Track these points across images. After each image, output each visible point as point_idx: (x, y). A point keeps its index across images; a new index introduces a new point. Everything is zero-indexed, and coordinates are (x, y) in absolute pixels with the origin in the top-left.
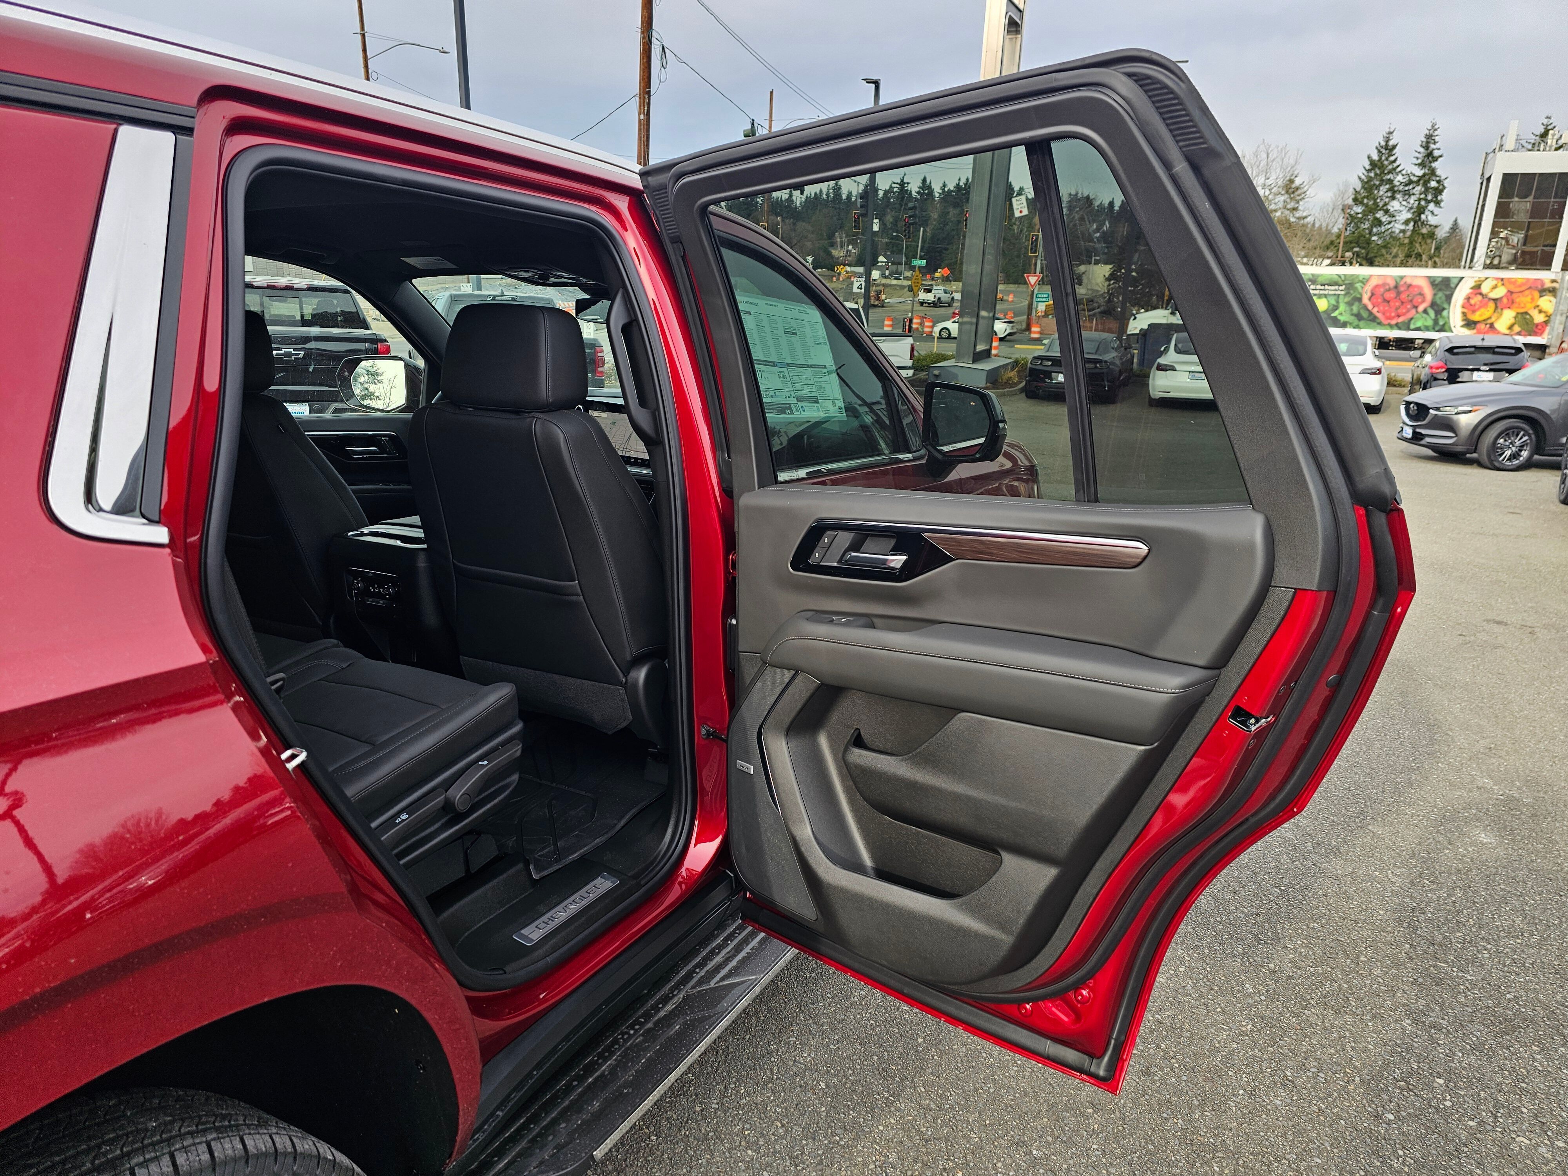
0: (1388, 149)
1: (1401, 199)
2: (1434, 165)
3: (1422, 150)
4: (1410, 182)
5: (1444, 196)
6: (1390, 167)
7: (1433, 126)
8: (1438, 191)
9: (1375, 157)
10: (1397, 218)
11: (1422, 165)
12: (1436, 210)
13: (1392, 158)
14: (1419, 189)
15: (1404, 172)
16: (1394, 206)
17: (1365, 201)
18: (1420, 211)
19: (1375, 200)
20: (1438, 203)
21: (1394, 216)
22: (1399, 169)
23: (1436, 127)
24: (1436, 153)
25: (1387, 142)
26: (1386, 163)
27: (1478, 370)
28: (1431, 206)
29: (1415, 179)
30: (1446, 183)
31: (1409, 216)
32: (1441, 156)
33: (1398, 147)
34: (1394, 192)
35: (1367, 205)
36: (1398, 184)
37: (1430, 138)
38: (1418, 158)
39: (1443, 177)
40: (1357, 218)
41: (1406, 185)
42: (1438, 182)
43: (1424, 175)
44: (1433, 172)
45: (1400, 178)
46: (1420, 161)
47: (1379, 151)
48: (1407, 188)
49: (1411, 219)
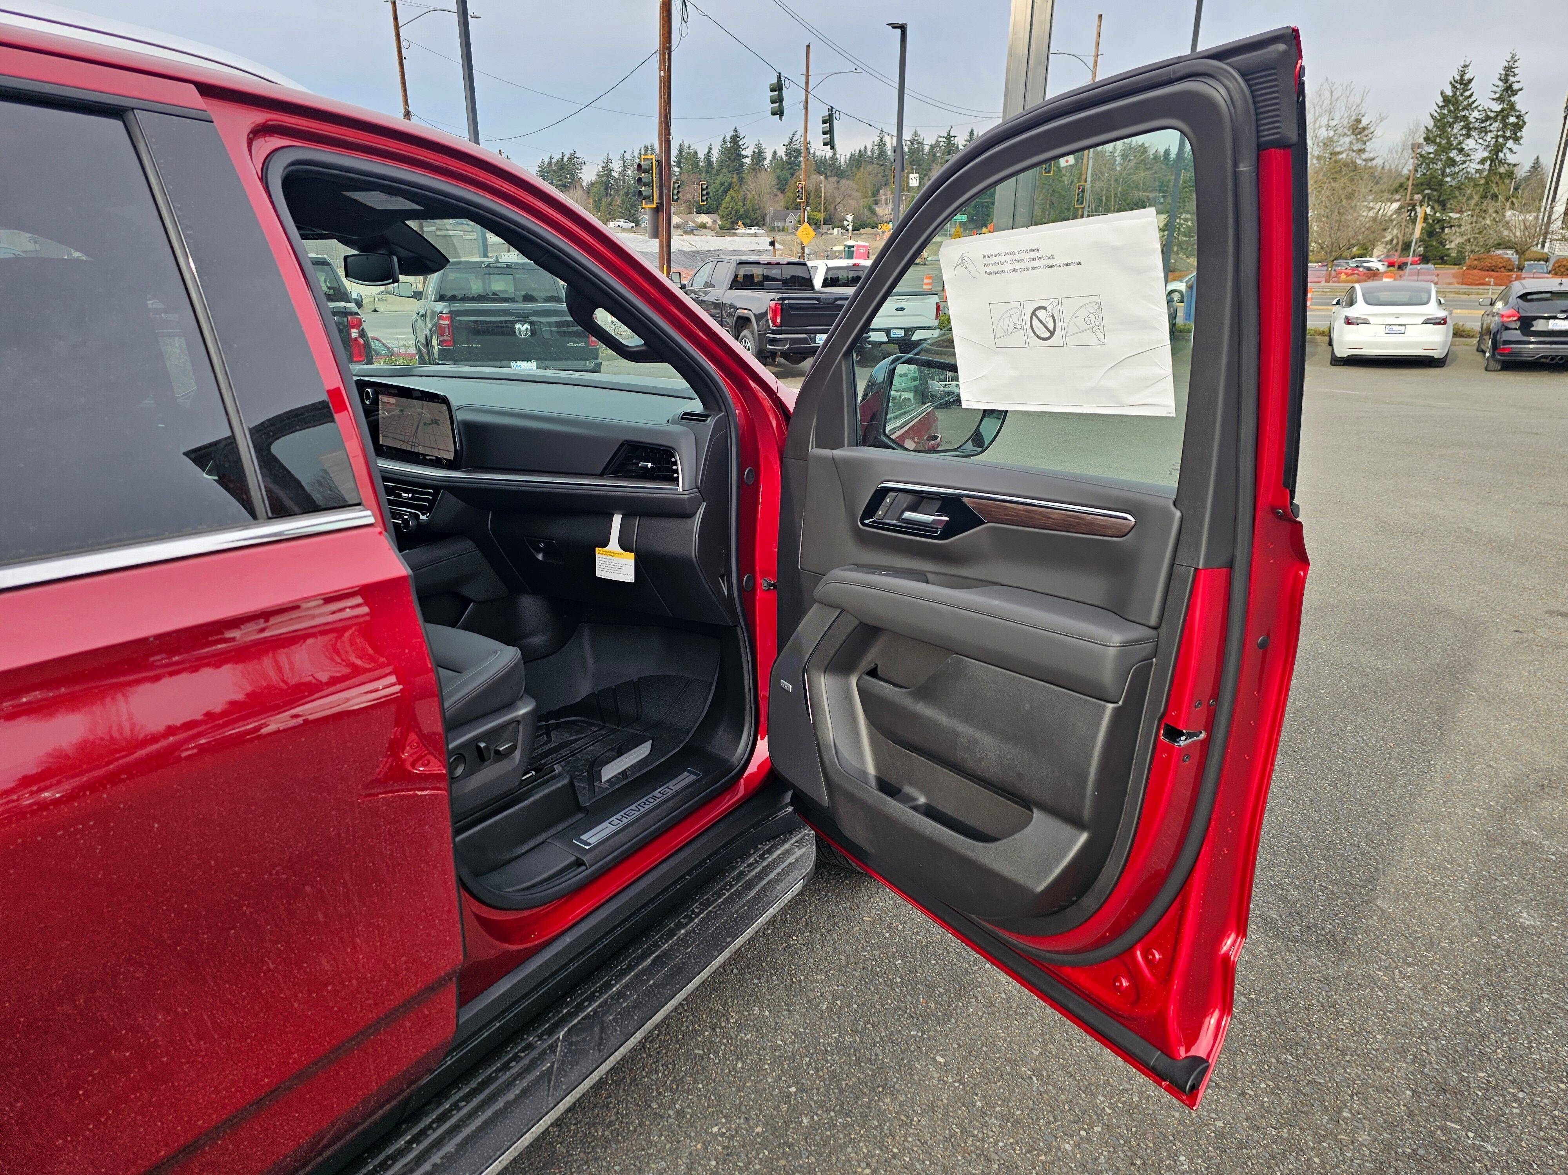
0: (1463, 83)
1: (1477, 137)
2: (1513, 99)
3: (1500, 83)
4: (1488, 118)
5: (1525, 132)
6: (1465, 103)
7: (1512, 58)
8: (1518, 127)
9: (1449, 93)
10: (1472, 157)
11: (1500, 99)
12: (1515, 148)
13: (1467, 94)
14: (1497, 125)
15: (1480, 108)
16: (1470, 144)
17: (1438, 140)
18: (1498, 149)
19: (1448, 138)
20: (1517, 140)
21: (1469, 156)
22: (1474, 105)
23: (1516, 58)
24: (1516, 86)
25: (1462, 76)
26: (1461, 98)
27: (1555, 318)
28: (1510, 144)
29: (1492, 115)
30: (1526, 118)
31: (1486, 154)
32: (1521, 90)
33: (1473, 82)
34: (1469, 129)
35: (1439, 144)
36: (1473, 120)
37: (1509, 70)
38: (1495, 93)
39: (1523, 112)
40: (1428, 158)
41: (1483, 122)
42: (1518, 117)
43: (1502, 110)
44: (1512, 107)
45: (1476, 114)
46: (1498, 95)
47: (1453, 86)
48: (1483, 125)
49: (1488, 158)
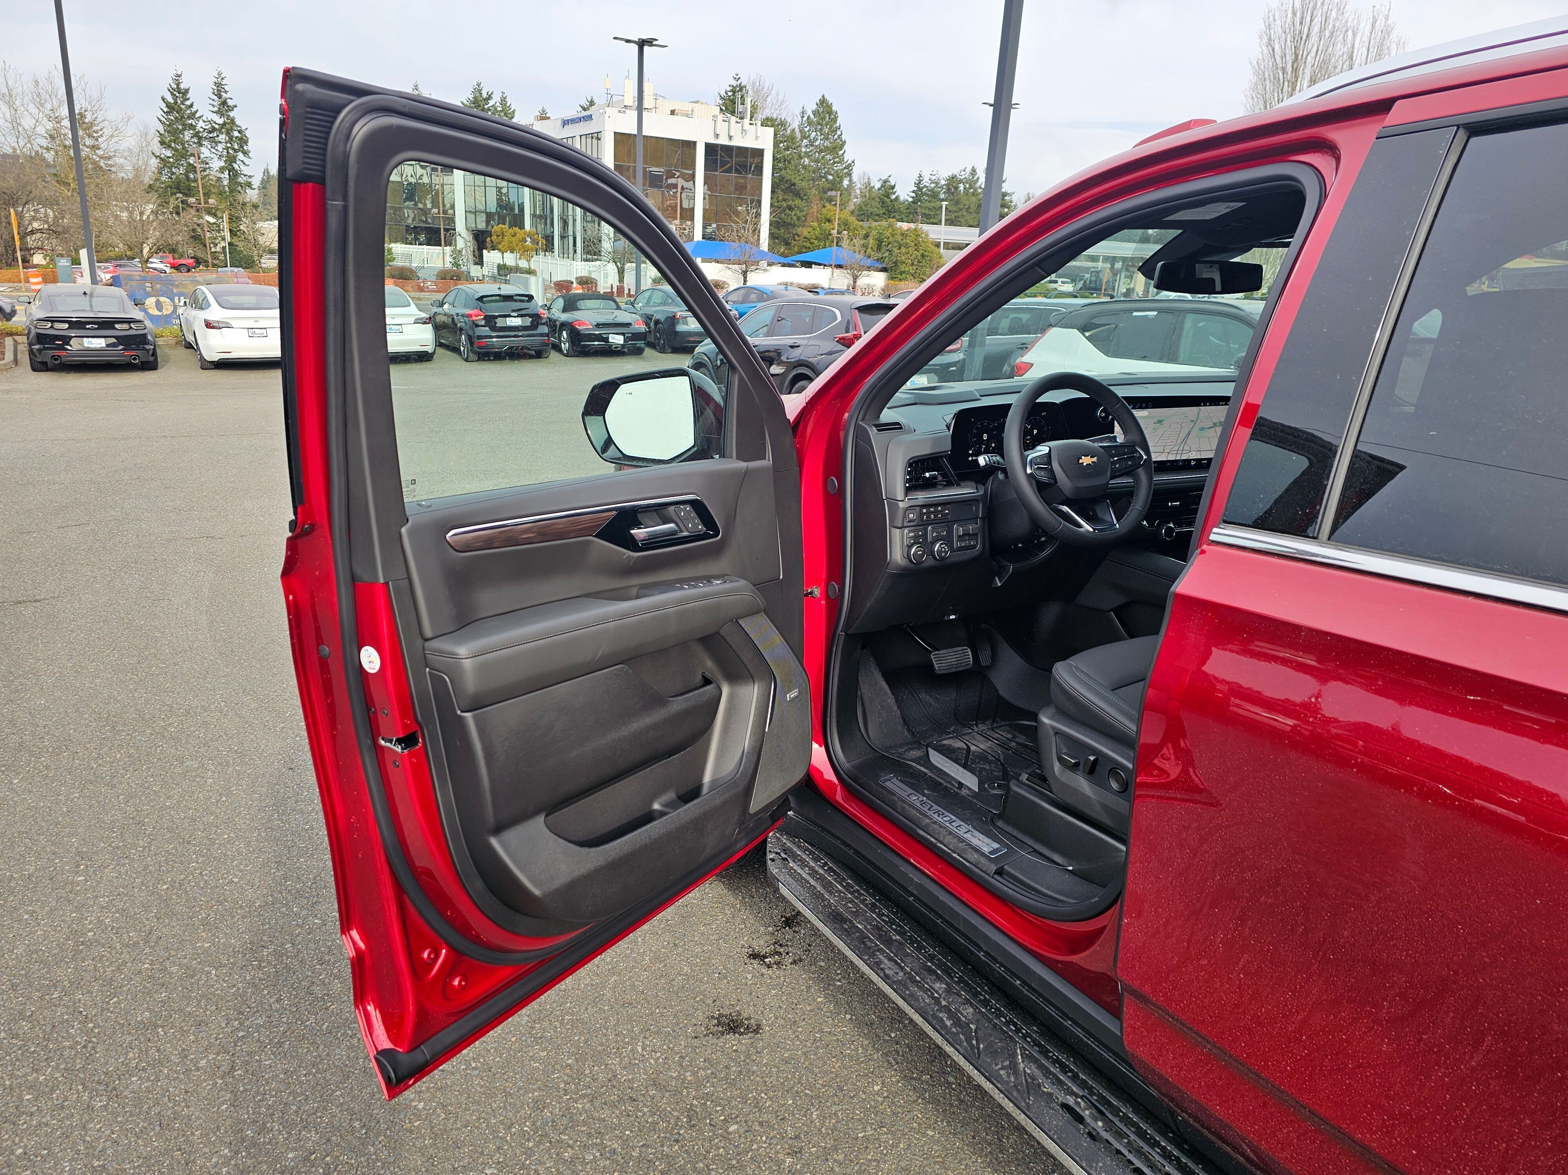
0: (180, 92)
1: (209, 146)
2: (231, 114)
3: (216, 98)
4: (213, 130)
6: (189, 112)
7: (219, 75)
8: (243, 141)
9: (171, 100)
10: (211, 165)
11: (219, 113)
12: (246, 160)
13: (188, 103)
14: (223, 137)
15: (204, 118)
16: (205, 152)
17: (173, 145)
18: (231, 160)
19: (183, 144)
21: (207, 164)
22: (197, 115)
23: (223, 76)
24: (230, 103)
25: (178, 85)
26: (183, 106)
27: (510, 316)
28: (240, 156)
29: (217, 126)
30: (247, 133)
31: (222, 164)
32: (235, 106)
33: (190, 91)
34: (200, 138)
35: (176, 150)
36: (201, 130)
37: (218, 85)
38: (214, 106)
39: (243, 128)
40: (169, 162)
41: (210, 132)
42: (239, 132)
43: (225, 124)
44: (233, 121)
45: (201, 124)
46: (216, 109)
47: (172, 94)
48: (211, 135)
49: (227, 168)
